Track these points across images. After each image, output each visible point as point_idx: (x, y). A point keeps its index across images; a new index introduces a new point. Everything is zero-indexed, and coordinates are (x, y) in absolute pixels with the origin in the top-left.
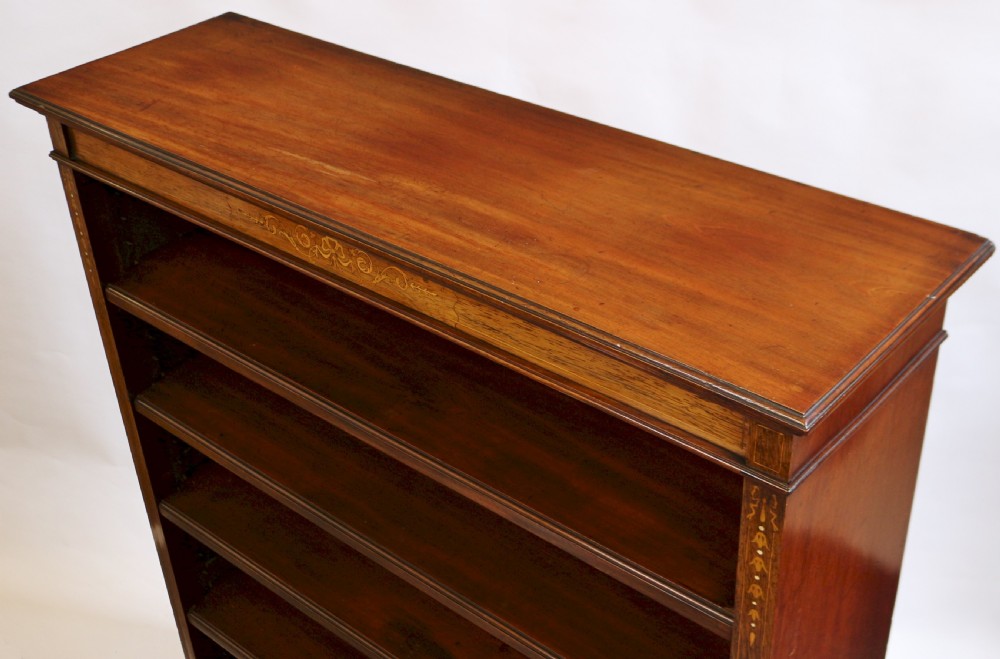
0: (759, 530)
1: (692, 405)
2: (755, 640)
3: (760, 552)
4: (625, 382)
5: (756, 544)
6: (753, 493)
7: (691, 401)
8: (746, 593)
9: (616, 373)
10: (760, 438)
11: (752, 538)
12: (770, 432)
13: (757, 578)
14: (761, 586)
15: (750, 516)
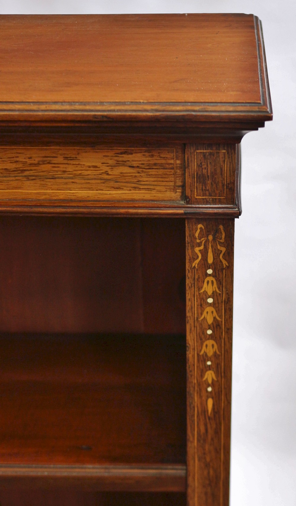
0: (207, 275)
1: (112, 167)
2: (214, 405)
3: (210, 300)
4: (27, 173)
5: (205, 292)
6: (197, 235)
7: (111, 162)
8: (198, 355)
9: (13, 166)
10: (200, 166)
11: (200, 288)
12: (211, 154)
13: (209, 332)
14: (215, 340)
15: (196, 263)
